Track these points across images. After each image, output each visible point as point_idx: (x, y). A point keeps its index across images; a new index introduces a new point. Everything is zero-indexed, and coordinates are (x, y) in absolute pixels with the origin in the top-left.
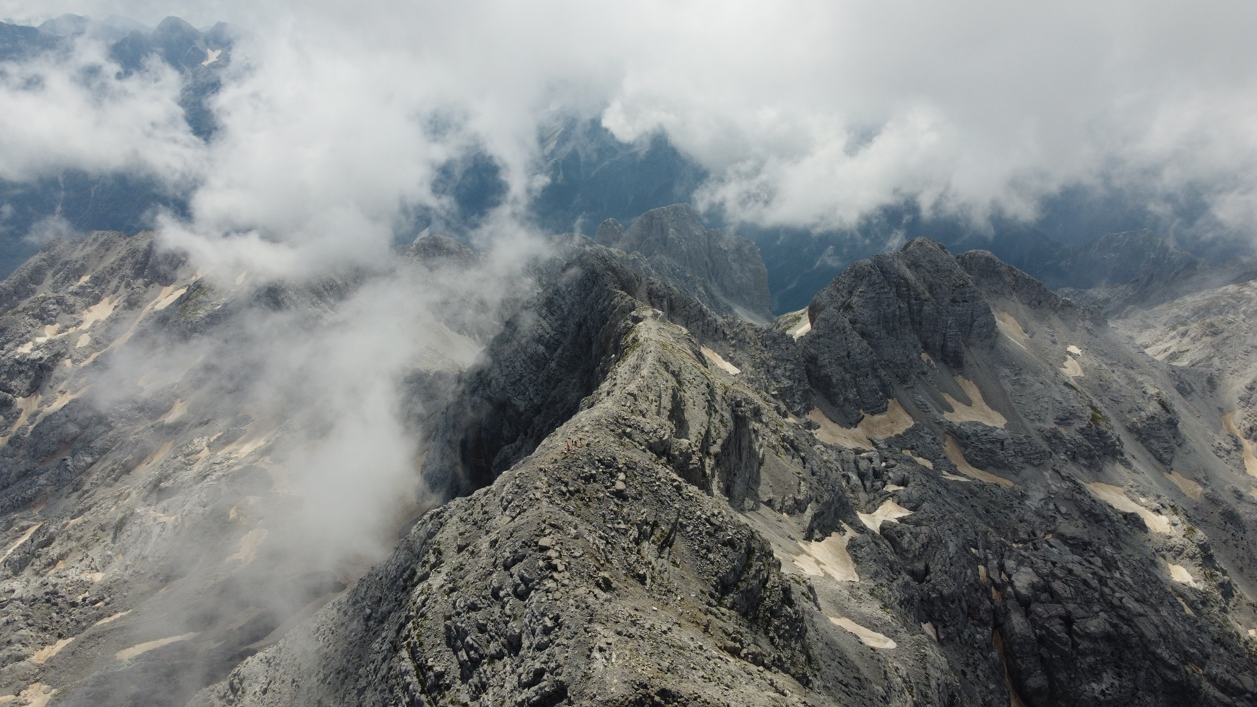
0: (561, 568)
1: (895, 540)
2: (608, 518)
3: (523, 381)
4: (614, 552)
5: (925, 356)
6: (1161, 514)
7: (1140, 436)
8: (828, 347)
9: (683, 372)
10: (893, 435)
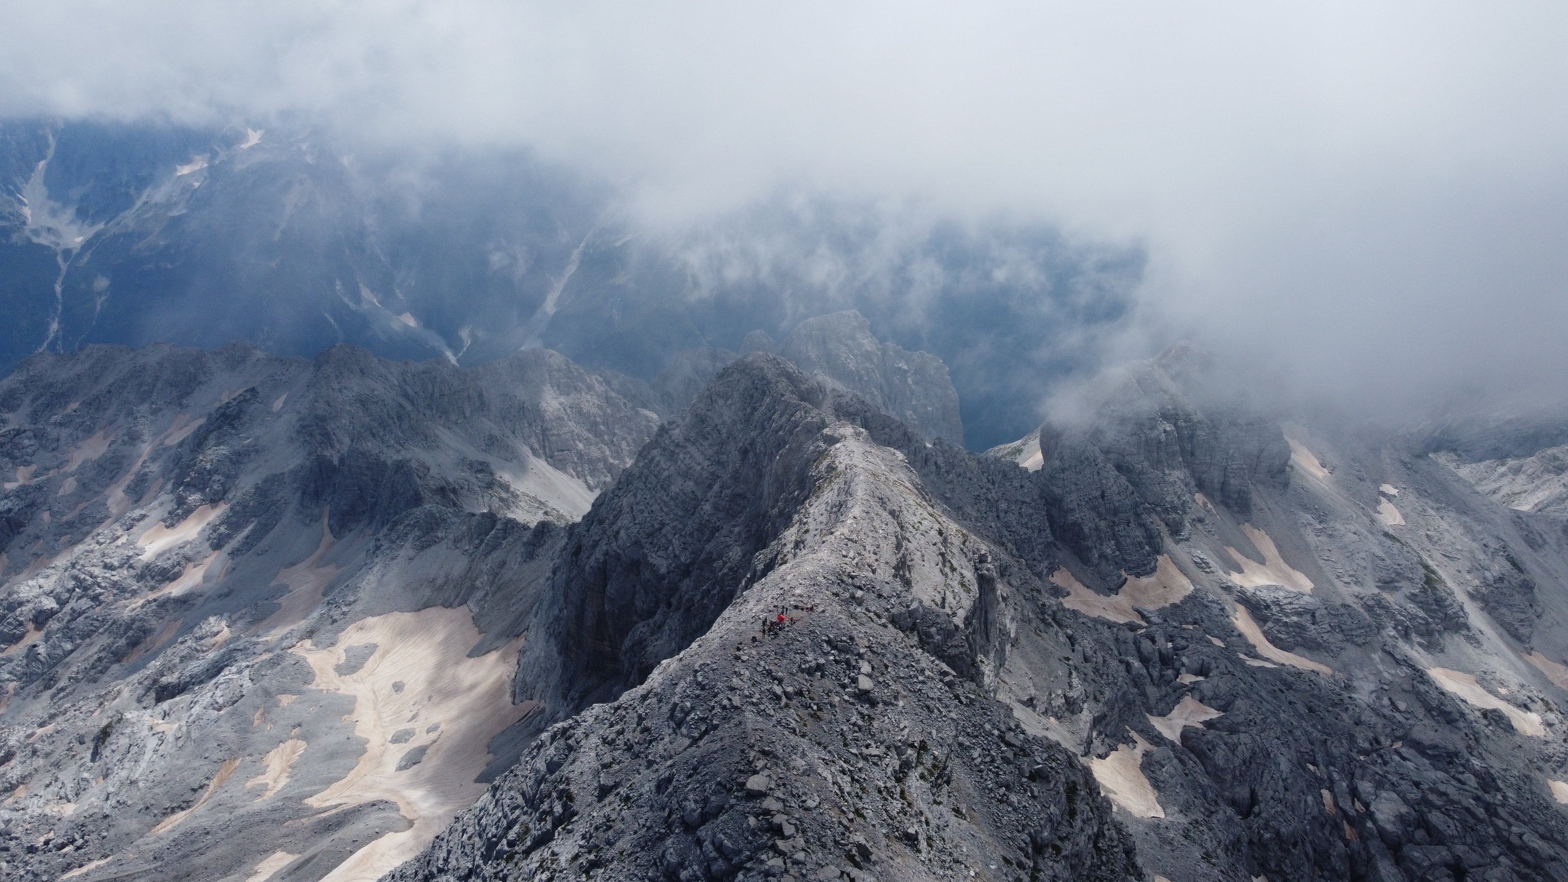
0: (789, 830)
1: (1205, 754)
2: (850, 737)
3: (664, 531)
4: (864, 796)
5: (1199, 497)
6: (1530, 710)
7: (1487, 605)
8: (1076, 484)
9: (905, 512)
10: (1167, 605)
